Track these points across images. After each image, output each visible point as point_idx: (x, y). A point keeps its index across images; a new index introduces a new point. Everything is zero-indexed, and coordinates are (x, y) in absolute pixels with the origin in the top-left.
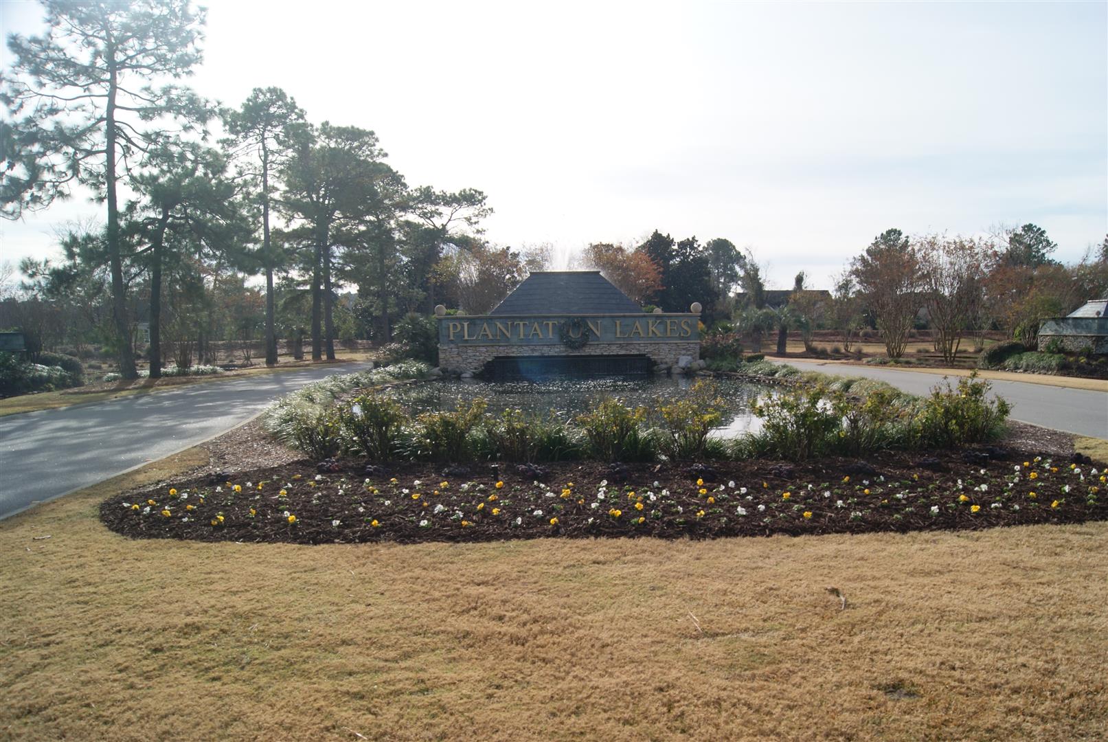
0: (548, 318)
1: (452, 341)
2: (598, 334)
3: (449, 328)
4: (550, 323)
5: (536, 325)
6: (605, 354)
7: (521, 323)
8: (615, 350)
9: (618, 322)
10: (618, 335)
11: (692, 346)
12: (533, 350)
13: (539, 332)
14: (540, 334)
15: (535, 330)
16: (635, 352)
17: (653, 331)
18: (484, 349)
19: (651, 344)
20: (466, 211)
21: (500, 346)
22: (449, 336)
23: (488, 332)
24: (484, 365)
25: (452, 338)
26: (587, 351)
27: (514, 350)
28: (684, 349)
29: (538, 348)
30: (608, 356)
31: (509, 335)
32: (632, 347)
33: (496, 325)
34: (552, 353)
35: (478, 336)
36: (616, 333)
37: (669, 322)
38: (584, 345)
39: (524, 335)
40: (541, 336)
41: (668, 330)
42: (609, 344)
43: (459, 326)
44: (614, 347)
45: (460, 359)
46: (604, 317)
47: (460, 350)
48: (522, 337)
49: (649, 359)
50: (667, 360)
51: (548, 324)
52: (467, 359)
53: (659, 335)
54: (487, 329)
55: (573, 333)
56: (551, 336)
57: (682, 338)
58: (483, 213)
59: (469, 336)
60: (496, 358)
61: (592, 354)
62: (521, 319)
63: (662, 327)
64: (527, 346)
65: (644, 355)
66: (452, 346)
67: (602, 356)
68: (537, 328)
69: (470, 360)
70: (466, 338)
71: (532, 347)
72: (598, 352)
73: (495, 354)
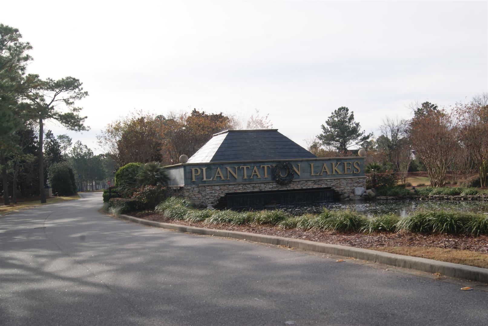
0: (263, 162)
1: (194, 183)
2: (299, 173)
3: (192, 172)
4: (266, 167)
5: (255, 168)
6: (304, 188)
7: (245, 167)
8: (311, 185)
9: (312, 164)
10: (313, 174)
11: (361, 180)
12: (253, 187)
13: (258, 173)
14: (259, 175)
15: (255, 172)
16: (324, 186)
17: (336, 171)
18: (218, 188)
19: (334, 179)
20: (65, 94)
21: (229, 185)
22: (192, 179)
23: (221, 175)
24: (218, 200)
25: (194, 180)
26: (292, 187)
27: (240, 188)
28: (356, 182)
29: (257, 185)
30: (307, 189)
31: (236, 176)
32: (322, 182)
33: (227, 169)
34: (267, 189)
35: (214, 178)
36: (311, 173)
37: (345, 163)
38: (290, 182)
39: (247, 176)
40: (259, 177)
41: (346, 169)
42: (306, 181)
43: (199, 170)
44: (310, 183)
45: (200, 196)
46: (302, 161)
47: (200, 189)
48: (246, 177)
49: (334, 190)
50: (346, 191)
51: (264, 167)
52: (206, 195)
53: (340, 173)
54: (220, 173)
55: (282, 173)
56: (266, 176)
57: (354, 174)
58: (79, 96)
59: (207, 178)
60: (227, 194)
61: (296, 188)
62: (245, 163)
63: (341, 167)
64: (249, 184)
65: (330, 188)
66: (194, 186)
67: (302, 189)
68: (257, 171)
69: (208, 197)
70: (205, 179)
71: (253, 185)
72: (299, 187)
73: (226, 191)
